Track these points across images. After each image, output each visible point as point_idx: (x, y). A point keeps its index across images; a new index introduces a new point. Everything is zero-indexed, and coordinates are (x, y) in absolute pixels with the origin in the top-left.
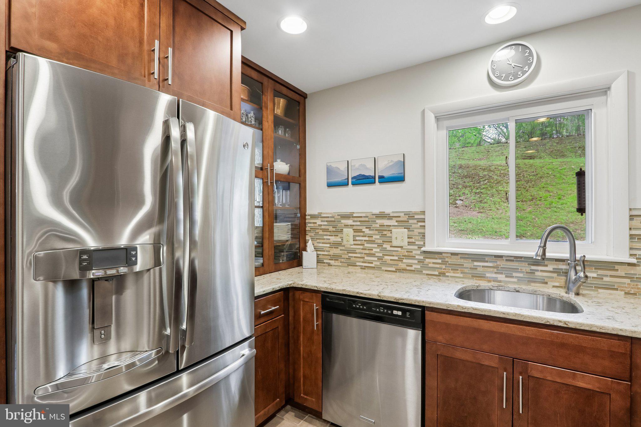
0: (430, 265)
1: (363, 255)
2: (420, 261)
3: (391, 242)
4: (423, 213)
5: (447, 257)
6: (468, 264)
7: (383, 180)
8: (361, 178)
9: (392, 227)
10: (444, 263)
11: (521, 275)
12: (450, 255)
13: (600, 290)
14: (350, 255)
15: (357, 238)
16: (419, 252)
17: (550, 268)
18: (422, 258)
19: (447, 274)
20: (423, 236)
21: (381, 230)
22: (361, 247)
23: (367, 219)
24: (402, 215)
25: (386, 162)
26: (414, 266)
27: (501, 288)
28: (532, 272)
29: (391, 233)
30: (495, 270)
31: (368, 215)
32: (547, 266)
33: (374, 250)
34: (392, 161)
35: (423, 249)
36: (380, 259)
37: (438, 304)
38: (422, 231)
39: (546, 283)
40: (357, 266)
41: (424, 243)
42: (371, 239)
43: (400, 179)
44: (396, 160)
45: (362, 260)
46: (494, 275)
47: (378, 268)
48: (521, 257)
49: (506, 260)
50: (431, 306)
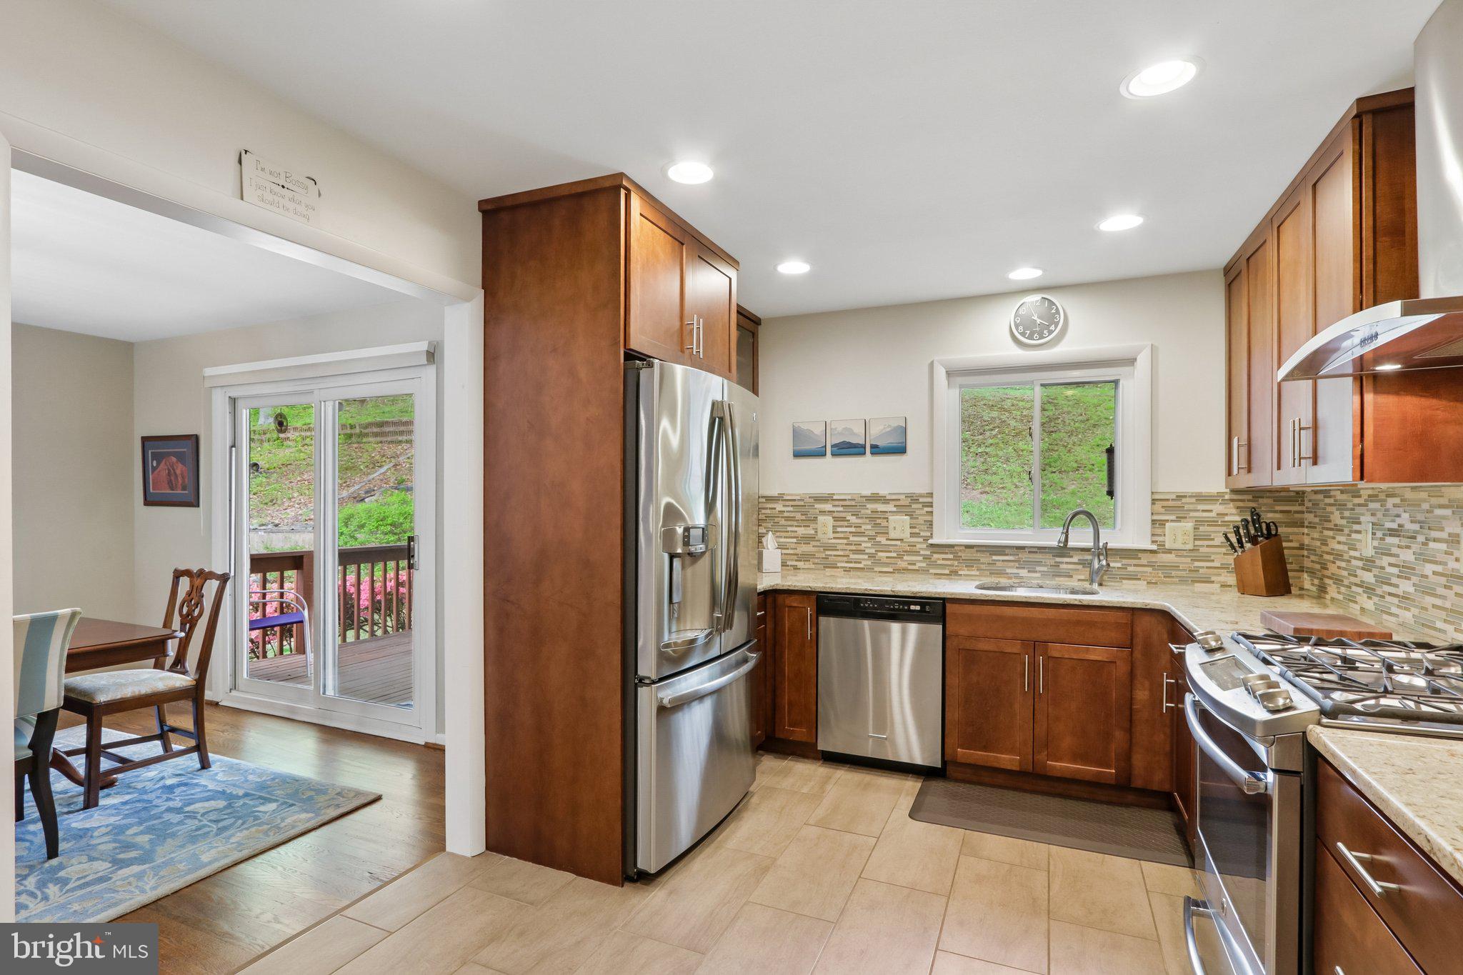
0: (939, 562)
1: (847, 553)
2: (926, 558)
3: (888, 533)
4: (931, 495)
5: (960, 551)
6: (985, 558)
7: (876, 450)
8: (845, 446)
9: (888, 514)
10: (957, 558)
11: (1045, 569)
12: (963, 548)
13: (1124, 581)
14: (828, 553)
15: (839, 529)
16: (925, 546)
17: (1075, 559)
18: (928, 553)
19: (960, 573)
20: (930, 524)
21: (875, 518)
22: (845, 541)
23: (853, 503)
24: (903, 497)
25: (882, 427)
26: (919, 565)
27: (1023, 584)
28: (1057, 565)
29: (887, 521)
30: (1017, 565)
31: (855, 497)
32: (1072, 557)
33: (863, 545)
34: (889, 426)
35: (930, 541)
36: (871, 556)
37: (960, 594)
38: (928, 518)
39: (1071, 577)
40: (838, 568)
41: (932, 534)
42: (858, 530)
43: (901, 450)
44: (895, 424)
45: (845, 559)
46: (1016, 571)
47: (870, 569)
48: (1045, 548)
49: (1029, 552)
50: (953, 596)
